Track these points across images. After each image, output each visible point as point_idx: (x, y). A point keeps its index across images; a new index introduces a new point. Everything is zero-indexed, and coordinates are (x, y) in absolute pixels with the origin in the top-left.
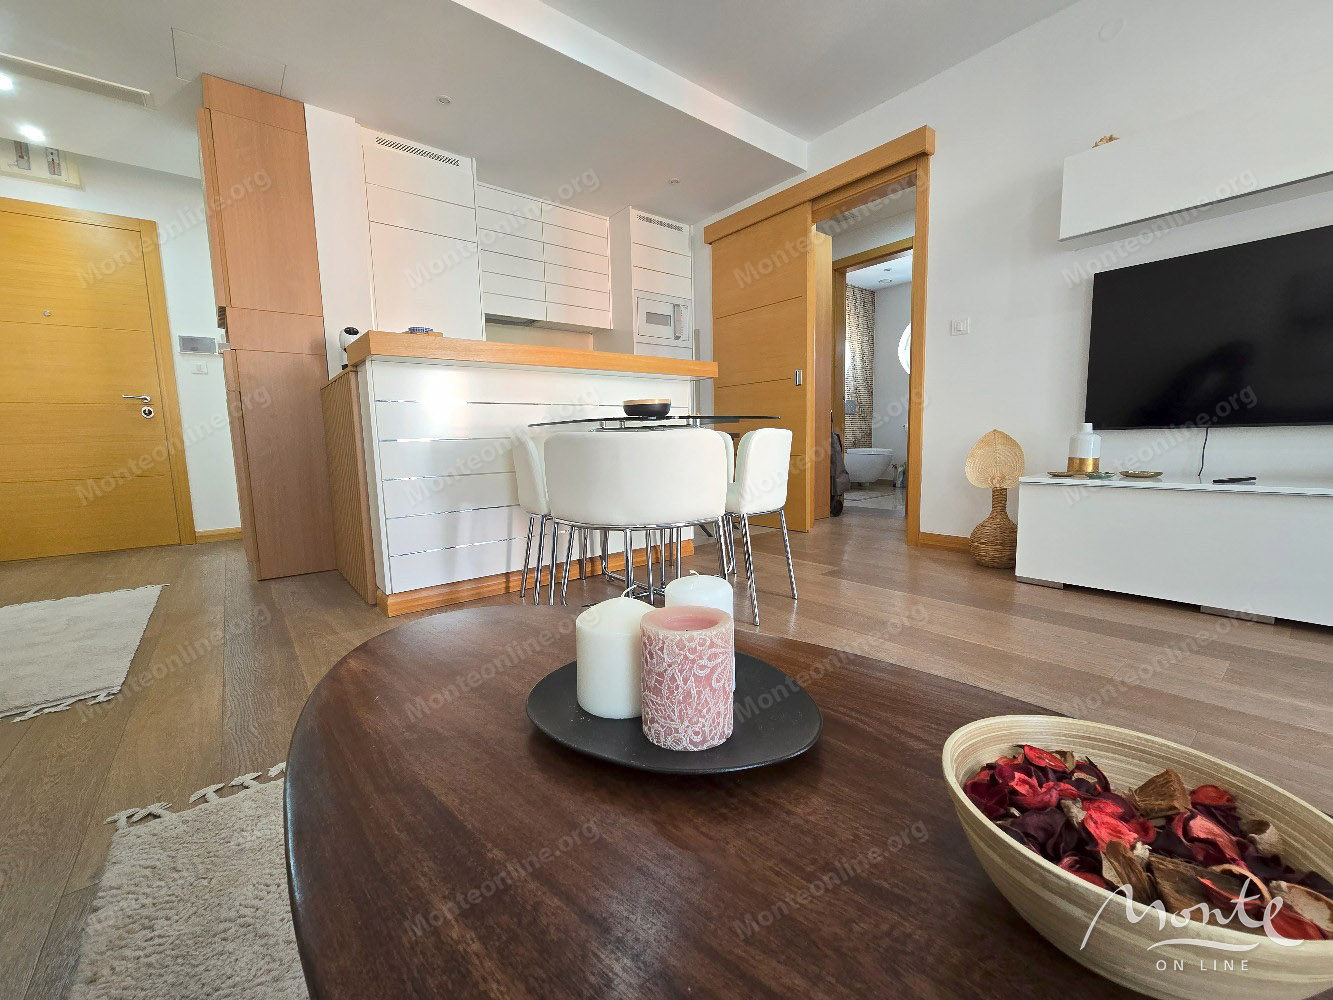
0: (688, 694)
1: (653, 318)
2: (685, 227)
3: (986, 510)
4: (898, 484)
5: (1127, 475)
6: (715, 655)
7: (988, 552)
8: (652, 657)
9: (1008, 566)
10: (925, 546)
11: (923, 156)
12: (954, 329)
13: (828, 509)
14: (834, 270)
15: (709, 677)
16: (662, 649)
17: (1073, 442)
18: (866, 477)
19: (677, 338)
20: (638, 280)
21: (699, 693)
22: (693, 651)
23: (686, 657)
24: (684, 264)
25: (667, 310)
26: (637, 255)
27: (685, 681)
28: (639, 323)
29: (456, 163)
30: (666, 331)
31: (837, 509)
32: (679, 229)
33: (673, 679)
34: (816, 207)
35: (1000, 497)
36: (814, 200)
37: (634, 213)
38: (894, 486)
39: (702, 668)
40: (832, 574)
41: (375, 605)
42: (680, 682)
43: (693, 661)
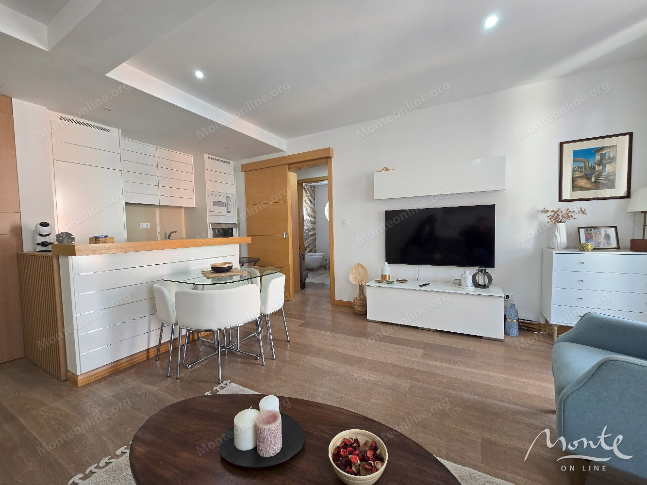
0: (271, 441)
1: (216, 203)
2: (232, 162)
3: (357, 293)
4: (327, 267)
5: (398, 281)
6: (278, 429)
7: (358, 309)
8: (261, 433)
9: (364, 314)
10: (337, 305)
11: (329, 157)
12: (344, 223)
13: (299, 288)
14: (298, 184)
15: (276, 436)
16: (264, 431)
17: (382, 269)
18: (314, 265)
19: (229, 212)
20: (209, 186)
21: (274, 440)
22: (272, 430)
23: (271, 432)
24: (232, 179)
25: (224, 200)
26: (208, 175)
27: (271, 438)
28: (210, 207)
29: (109, 131)
30: (223, 209)
31: (303, 285)
32: (229, 163)
33: (267, 438)
34: (290, 167)
35: (362, 288)
36: (289, 164)
37: (206, 156)
38: (326, 268)
39: (275, 433)
40: (302, 325)
41: (66, 380)
42: (269, 439)
43: (273, 433)
